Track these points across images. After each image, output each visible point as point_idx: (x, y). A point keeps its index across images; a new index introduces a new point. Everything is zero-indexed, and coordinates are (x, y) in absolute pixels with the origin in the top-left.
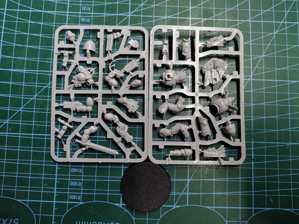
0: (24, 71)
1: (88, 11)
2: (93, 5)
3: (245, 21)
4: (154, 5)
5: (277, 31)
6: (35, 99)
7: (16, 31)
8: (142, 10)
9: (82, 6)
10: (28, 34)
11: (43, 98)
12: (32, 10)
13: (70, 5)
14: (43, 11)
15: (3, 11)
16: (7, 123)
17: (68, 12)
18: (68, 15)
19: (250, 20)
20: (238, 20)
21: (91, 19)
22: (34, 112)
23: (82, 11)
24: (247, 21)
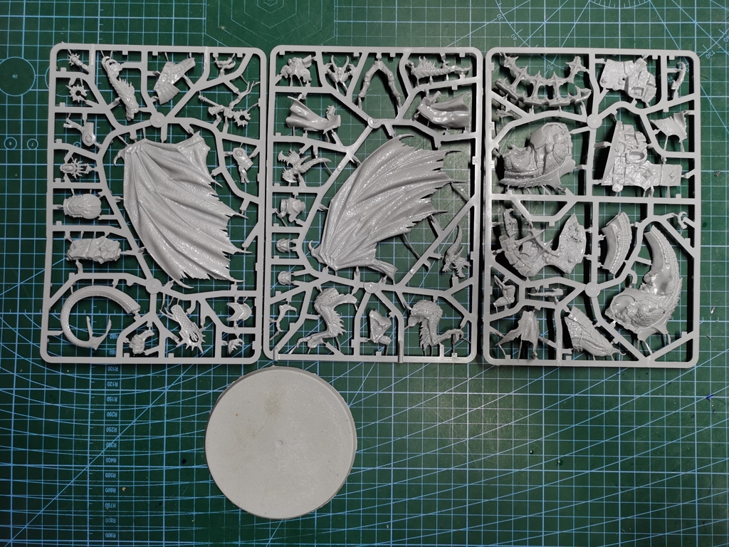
0: (42, 466)
1: (114, 388)
2: (121, 379)
4: (197, 376)
6: (58, 499)
7: (28, 416)
8: (181, 382)
9: (107, 381)
10: (44, 419)
11: (67, 498)
12: (46, 387)
13: (92, 380)
14: (60, 389)
15: (12, 391)
16: (25, 529)
17: (90, 390)
18: (90, 394)
22: (57, 514)
23: (107, 388)
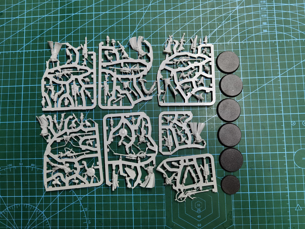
1: (262, 7)
2: (260, 11)
3: (168, 11)
4: (223, 15)
5: (149, 6)
8: (230, 12)
9: (266, 10)
12: (296, 5)
13: (274, 10)
14: (289, 5)
17: (274, 5)
18: (274, 3)
19: (165, 11)
20: (172, 11)
21: (260, 2)
23: (266, 7)
24: (167, 11)
